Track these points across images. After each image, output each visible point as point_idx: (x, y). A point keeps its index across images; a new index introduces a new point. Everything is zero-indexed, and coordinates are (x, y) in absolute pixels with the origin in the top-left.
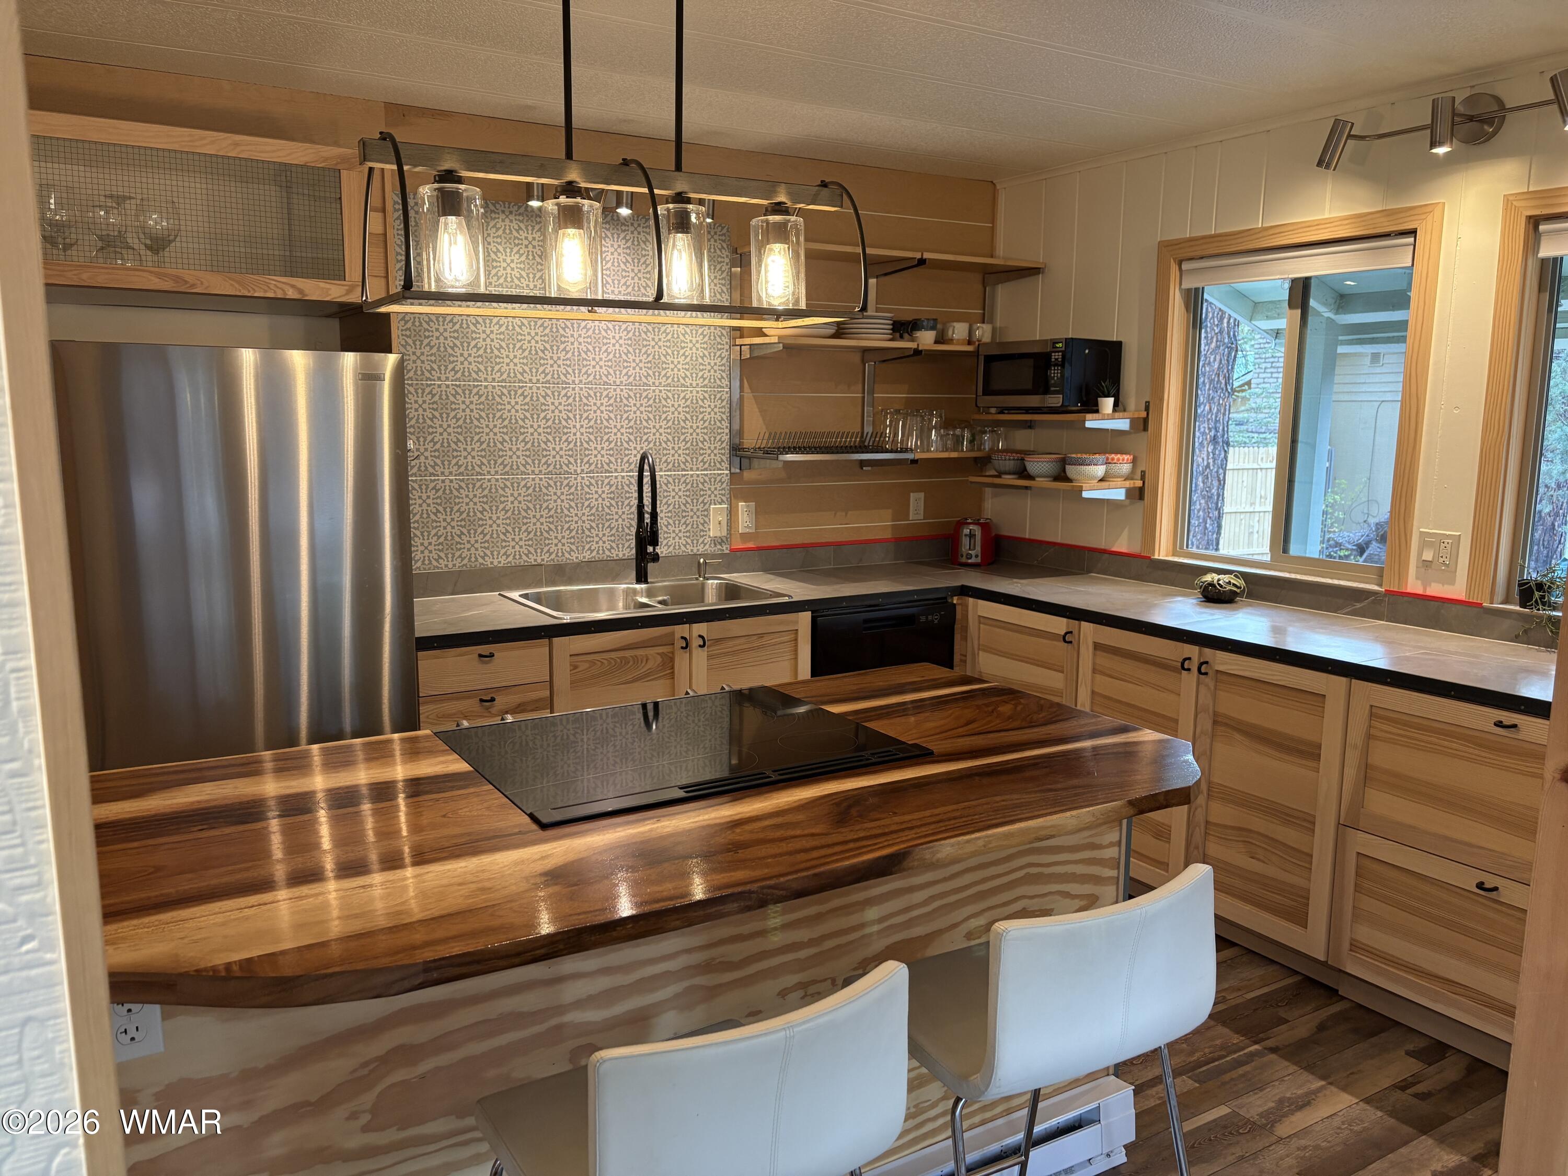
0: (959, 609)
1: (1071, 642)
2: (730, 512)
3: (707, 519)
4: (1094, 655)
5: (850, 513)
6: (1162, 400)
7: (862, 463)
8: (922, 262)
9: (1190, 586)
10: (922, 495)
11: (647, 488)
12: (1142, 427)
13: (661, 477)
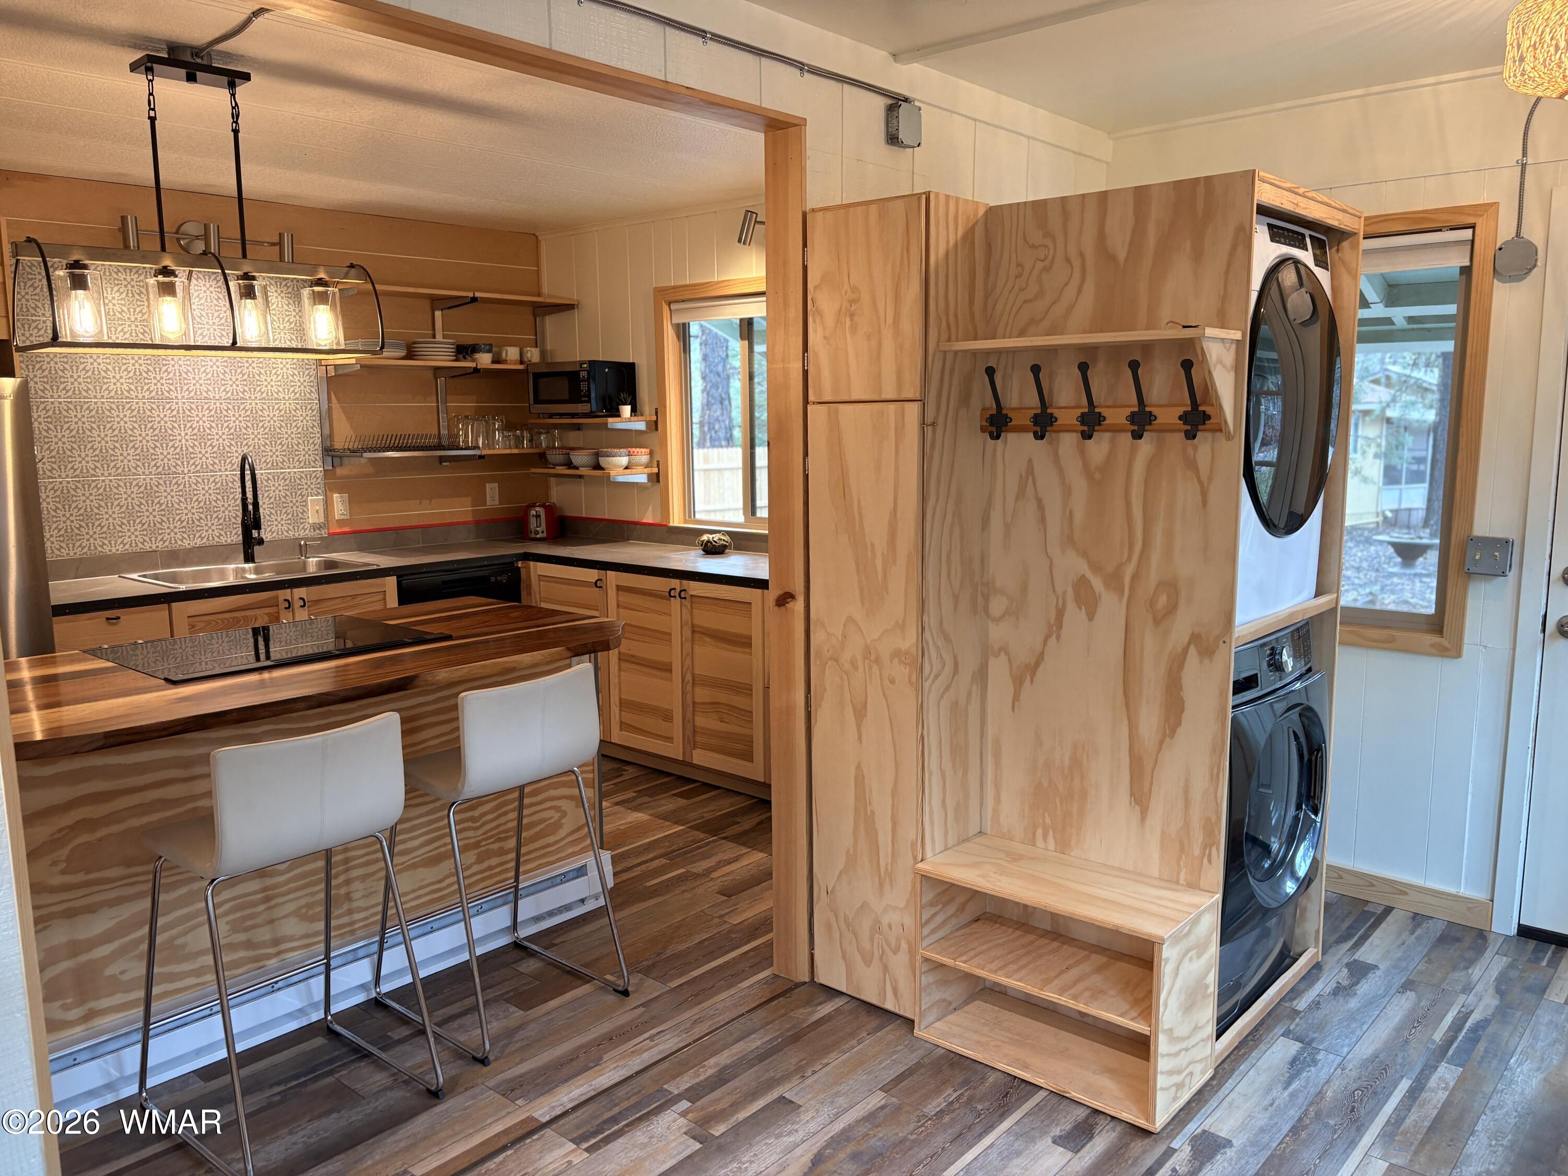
0: (523, 572)
1: (601, 587)
2: (326, 502)
3: (305, 509)
4: (617, 595)
5: (434, 501)
6: (665, 407)
7: (442, 459)
8: (474, 300)
9: (691, 544)
10: (496, 485)
11: (249, 484)
12: (654, 427)
13: (262, 474)
